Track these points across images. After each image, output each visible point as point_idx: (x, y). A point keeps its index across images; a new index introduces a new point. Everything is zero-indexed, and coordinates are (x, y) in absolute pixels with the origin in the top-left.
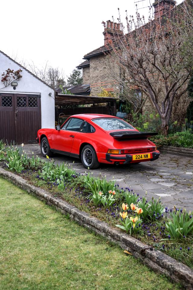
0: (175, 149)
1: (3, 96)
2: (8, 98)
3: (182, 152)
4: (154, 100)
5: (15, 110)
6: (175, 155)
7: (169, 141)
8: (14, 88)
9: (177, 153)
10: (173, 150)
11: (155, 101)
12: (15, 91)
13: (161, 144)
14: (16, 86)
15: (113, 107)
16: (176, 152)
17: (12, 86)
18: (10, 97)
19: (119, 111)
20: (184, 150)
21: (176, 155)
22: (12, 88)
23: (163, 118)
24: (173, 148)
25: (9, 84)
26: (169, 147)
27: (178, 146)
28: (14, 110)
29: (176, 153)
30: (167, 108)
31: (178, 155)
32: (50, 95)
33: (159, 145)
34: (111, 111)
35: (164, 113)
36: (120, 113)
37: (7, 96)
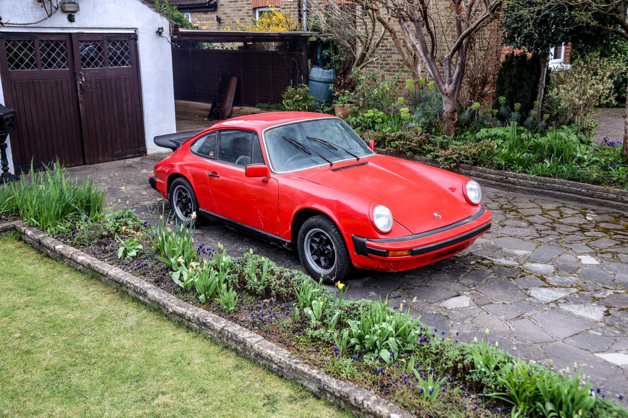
0: (492, 173)
1: (42, 41)
2: (57, 45)
3: (509, 182)
4: (428, 52)
5: (78, 77)
6: (491, 187)
7: (475, 154)
8: (71, 19)
9: (497, 183)
10: (486, 175)
11: (429, 56)
12: (74, 25)
13: (455, 161)
14: (75, 12)
15: (300, 55)
16: (492, 180)
17: (64, 11)
18: (61, 42)
19: (315, 63)
20: (515, 177)
21: (494, 188)
22: (65, 17)
23: (447, 94)
24: (485, 172)
25: (57, 9)
26: (475, 169)
27: (499, 167)
28: (74, 76)
29: (494, 182)
30: (457, 71)
31: (499, 189)
32: (159, 32)
33: (451, 163)
34: (294, 63)
35: (451, 83)
36: (321, 70)
37: (52, 42)
